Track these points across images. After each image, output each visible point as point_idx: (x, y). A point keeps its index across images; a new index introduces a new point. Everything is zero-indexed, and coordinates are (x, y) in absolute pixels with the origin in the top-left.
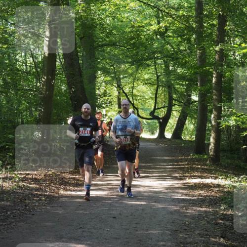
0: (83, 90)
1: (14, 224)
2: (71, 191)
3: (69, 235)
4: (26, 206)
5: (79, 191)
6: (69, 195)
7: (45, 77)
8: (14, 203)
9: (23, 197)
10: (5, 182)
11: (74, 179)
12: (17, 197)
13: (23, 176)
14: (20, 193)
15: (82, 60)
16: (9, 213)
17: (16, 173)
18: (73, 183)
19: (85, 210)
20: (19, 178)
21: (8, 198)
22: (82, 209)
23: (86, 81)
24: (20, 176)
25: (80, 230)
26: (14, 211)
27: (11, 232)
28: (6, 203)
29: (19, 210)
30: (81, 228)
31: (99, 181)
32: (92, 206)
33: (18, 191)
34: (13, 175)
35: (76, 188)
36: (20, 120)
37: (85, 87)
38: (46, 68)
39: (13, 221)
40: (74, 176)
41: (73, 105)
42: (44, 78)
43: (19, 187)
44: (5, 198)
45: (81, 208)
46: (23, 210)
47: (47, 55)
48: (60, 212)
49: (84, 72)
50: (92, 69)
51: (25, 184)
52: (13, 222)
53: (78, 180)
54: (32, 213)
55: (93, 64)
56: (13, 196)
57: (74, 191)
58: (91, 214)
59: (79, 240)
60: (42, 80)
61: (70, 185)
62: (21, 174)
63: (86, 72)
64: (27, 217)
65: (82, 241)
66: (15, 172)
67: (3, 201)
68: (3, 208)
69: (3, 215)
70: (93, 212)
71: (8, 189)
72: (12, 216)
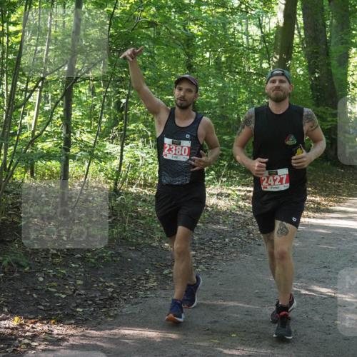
0: (330, 74)
1: (235, 255)
2: (309, 217)
3: (309, 275)
4: (249, 233)
5: (321, 218)
6: (307, 223)
7: (278, 57)
8: (233, 228)
9: (245, 220)
10: (220, 199)
11: (313, 201)
12: (237, 220)
13: (243, 193)
14: (240, 215)
15: (330, 31)
16: (227, 240)
17: (234, 189)
18: (312, 208)
19: (330, 244)
20: (238, 196)
21: (225, 222)
22: (326, 243)
23: (334, 63)
24: (238, 193)
25: (324, 270)
26: (234, 239)
27: (231, 265)
28: (222, 227)
29: (240, 238)
30: (325, 267)
31: (350, 206)
32: (340, 240)
33: (238, 212)
34: (230, 192)
35: (316, 214)
36: (236, 116)
37: (333, 71)
38: (279, 44)
39: (233, 250)
40: (313, 198)
41: (314, 97)
42: (276, 58)
43: (239, 207)
44: (221, 221)
45: (325, 241)
46: (246, 238)
47: (281, 24)
48: (297, 245)
49: (332, 49)
50: (344, 45)
51: (247, 204)
52: (234, 252)
53: (319, 204)
54: (258, 243)
55: (346, 37)
56: (232, 219)
57: (314, 217)
58: (338, 249)
59: (324, 282)
60: (272, 60)
61: (308, 209)
62: (240, 190)
63: (335, 49)
64: (250, 247)
65: (328, 284)
66: (231, 188)
67: (219, 224)
68: (218, 233)
69: (221, 243)
70: (342, 248)
71: (225, 209)
72: (231, 245)
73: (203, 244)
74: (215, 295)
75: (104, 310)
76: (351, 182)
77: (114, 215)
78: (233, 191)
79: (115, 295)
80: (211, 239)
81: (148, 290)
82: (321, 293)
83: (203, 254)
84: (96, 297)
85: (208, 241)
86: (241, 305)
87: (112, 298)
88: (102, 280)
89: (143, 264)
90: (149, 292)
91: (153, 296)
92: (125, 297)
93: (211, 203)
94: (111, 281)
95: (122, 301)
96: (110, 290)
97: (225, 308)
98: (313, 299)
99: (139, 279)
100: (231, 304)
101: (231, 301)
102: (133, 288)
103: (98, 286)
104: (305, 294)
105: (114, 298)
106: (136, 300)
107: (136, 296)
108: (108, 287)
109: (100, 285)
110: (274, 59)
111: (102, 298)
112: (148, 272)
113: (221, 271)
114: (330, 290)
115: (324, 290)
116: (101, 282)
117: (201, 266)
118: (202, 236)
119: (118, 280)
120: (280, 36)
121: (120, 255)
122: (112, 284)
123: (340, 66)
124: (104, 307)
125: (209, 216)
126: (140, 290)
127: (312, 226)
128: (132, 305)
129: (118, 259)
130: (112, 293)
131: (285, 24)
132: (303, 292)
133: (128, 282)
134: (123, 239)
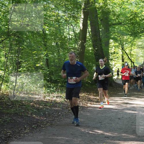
0: (102, 49)
2: (94, 105)
3: (93, 126)
5: (99, 105)
7: (81, 42)
8: (63, 109)
9: (67, 106)
10: (57, 98)
11: (96, 99)
12: (64, 106)
14: (66, 104)
15: (102, 33)
16: (60, 113)
18: (95, 101)
22: (101, 114)
23: (103, 45)
25: (99, 124)
26: (63, 113)
28: (58, 109)
29: (65, 112)
32: (106, 113)
34: (62, 95)
35: (97, 103)
37: (103, 48)
38: (81, 36)
42: (80, 42)
43: (65, 101)
44: (58, 106)
48: (88, 115)
50: (107, 38)
52: (62, 118)
53: (98, 99)
55: (108, 35)
56: (62, 105)
57: (96, 105)
58: (105, 116)
59: (99, 128)
61: (93, 101)
63: (104, 40)
64: (69, 116)
65: (101, 129)
67: (57, 107)
68: (56, 111)
69: (57, 114)
70: (107, 115)
71: (59, 102)
72: (61, 115)
73: (49, 115)
74: (54, 134)
75: (6, 142)
76: (111, 92)
77: (12, 105)
78: (63, 95)
79: (11, 136)
80: (53, 113)
81: (25, 133)
82: (98, 133)
83: (49, 119)
84: (2, 137)
85: (51, 114)
86: (64, 138)
87: (9, 137)
88: (6, 130)
89: (24, 123)
90: (25, 134)
91: (27, 135)
92: (15, 136)
93: (54, 100)
94: (10, 130)
95: (14, 138)
96: (9, 134)
97: (58, 140)
98: (94, 135)
99: (21, 129)
100: (60, 138)
101: (60, 137)
102: (19, 133)
103: (4, 132)
104: (91, 133)
105: (10, 137)
106: (20, 137)
107: (20, 136)
108: (8, 133)
109: (5, 132)
110: (79, 42)
111: (5, 137)
112: (25, 126)
113: (57, 125)
114: (102, 131)
115: (99, 131)
116: (5, 131)
117: (48, 124)
118: (49, 112)
119: (13, 130)
120: (81, 33)
121: (14, 120)
122: (10, 131)
123: (106, 46)
124: (6, 141)
125: (53, 104)
126: (22, 133)
127: (95, 107)
128: (18, 139)
129: (13, 121)
130: (10, 135)
131: (83, 28)
132: (90, 132)
133: (17, 130)
134: (16, 113)
